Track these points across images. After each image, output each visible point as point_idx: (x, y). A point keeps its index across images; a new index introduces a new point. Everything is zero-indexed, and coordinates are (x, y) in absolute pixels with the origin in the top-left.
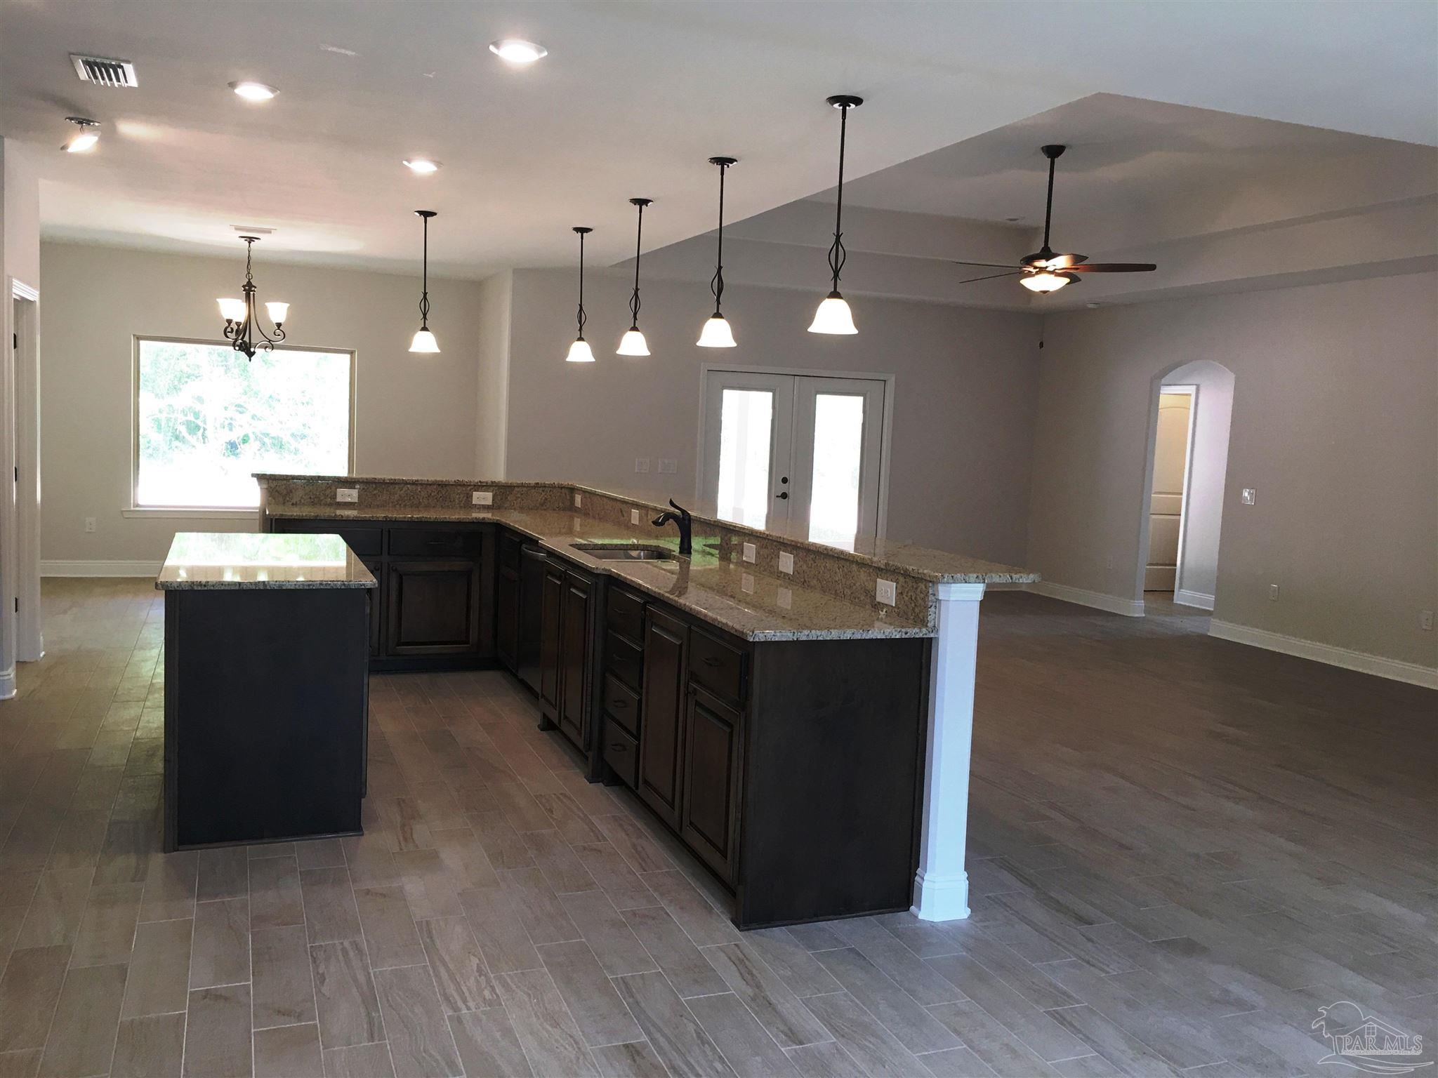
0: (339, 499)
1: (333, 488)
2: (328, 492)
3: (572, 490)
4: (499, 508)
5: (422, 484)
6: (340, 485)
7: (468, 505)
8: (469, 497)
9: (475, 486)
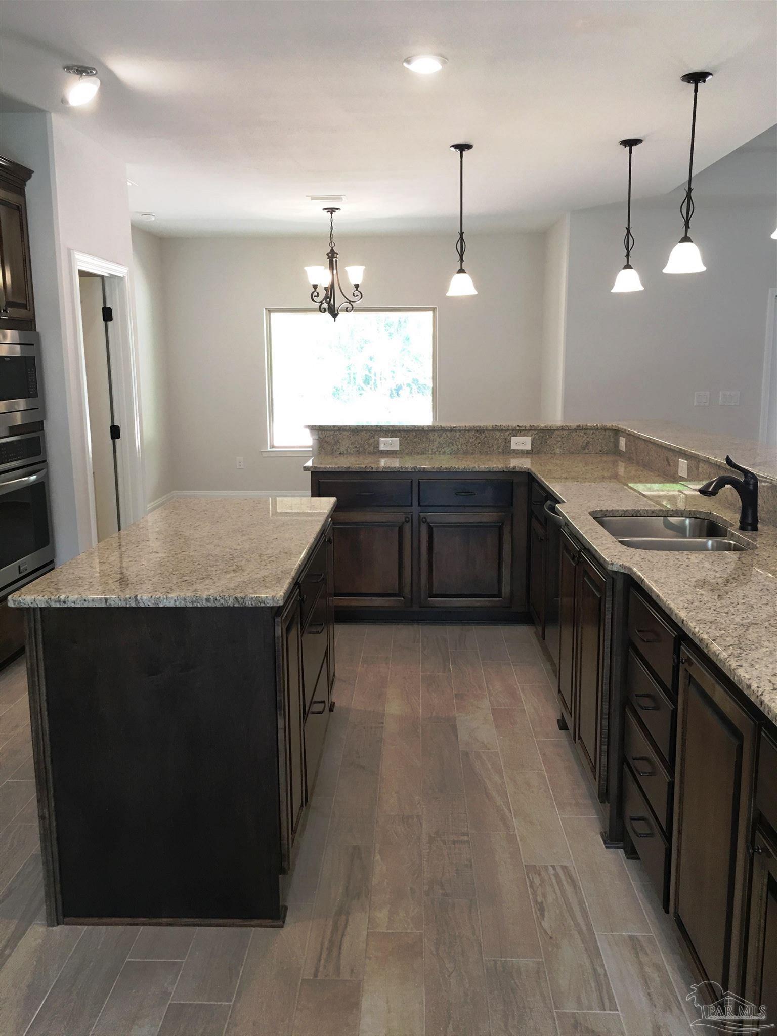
0: (382, 447)
1: (376, 437)
2: (372, 441)
3: (617, 432)
4: (538, 453)
5: (460, 431)
6: (383, 434)
7: (507, 451)
8: (508, 442)
9: (513, 430)
